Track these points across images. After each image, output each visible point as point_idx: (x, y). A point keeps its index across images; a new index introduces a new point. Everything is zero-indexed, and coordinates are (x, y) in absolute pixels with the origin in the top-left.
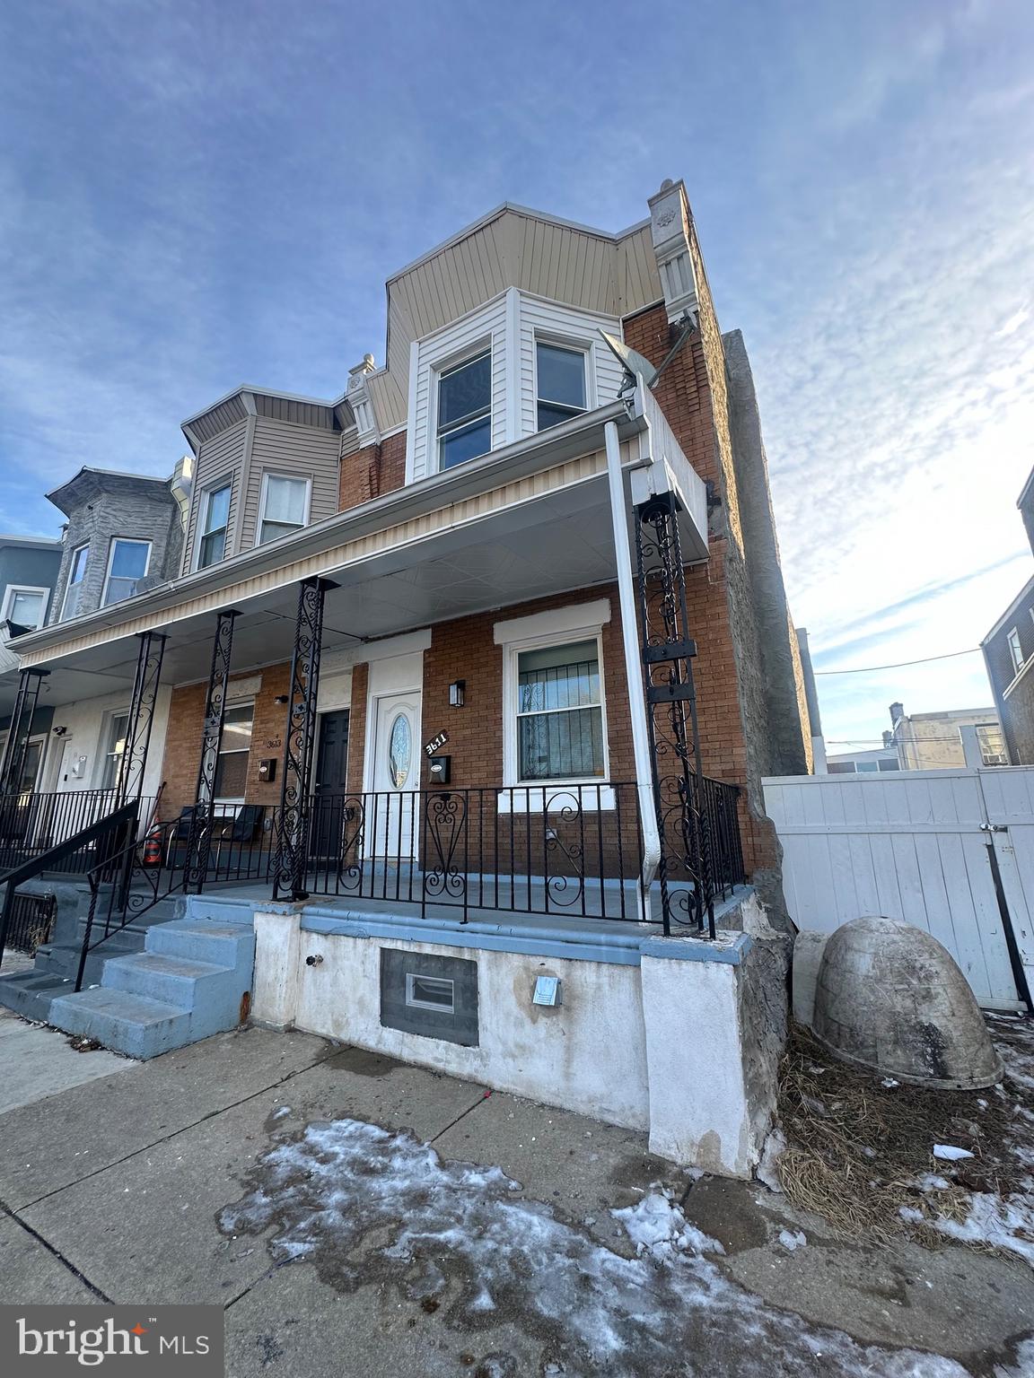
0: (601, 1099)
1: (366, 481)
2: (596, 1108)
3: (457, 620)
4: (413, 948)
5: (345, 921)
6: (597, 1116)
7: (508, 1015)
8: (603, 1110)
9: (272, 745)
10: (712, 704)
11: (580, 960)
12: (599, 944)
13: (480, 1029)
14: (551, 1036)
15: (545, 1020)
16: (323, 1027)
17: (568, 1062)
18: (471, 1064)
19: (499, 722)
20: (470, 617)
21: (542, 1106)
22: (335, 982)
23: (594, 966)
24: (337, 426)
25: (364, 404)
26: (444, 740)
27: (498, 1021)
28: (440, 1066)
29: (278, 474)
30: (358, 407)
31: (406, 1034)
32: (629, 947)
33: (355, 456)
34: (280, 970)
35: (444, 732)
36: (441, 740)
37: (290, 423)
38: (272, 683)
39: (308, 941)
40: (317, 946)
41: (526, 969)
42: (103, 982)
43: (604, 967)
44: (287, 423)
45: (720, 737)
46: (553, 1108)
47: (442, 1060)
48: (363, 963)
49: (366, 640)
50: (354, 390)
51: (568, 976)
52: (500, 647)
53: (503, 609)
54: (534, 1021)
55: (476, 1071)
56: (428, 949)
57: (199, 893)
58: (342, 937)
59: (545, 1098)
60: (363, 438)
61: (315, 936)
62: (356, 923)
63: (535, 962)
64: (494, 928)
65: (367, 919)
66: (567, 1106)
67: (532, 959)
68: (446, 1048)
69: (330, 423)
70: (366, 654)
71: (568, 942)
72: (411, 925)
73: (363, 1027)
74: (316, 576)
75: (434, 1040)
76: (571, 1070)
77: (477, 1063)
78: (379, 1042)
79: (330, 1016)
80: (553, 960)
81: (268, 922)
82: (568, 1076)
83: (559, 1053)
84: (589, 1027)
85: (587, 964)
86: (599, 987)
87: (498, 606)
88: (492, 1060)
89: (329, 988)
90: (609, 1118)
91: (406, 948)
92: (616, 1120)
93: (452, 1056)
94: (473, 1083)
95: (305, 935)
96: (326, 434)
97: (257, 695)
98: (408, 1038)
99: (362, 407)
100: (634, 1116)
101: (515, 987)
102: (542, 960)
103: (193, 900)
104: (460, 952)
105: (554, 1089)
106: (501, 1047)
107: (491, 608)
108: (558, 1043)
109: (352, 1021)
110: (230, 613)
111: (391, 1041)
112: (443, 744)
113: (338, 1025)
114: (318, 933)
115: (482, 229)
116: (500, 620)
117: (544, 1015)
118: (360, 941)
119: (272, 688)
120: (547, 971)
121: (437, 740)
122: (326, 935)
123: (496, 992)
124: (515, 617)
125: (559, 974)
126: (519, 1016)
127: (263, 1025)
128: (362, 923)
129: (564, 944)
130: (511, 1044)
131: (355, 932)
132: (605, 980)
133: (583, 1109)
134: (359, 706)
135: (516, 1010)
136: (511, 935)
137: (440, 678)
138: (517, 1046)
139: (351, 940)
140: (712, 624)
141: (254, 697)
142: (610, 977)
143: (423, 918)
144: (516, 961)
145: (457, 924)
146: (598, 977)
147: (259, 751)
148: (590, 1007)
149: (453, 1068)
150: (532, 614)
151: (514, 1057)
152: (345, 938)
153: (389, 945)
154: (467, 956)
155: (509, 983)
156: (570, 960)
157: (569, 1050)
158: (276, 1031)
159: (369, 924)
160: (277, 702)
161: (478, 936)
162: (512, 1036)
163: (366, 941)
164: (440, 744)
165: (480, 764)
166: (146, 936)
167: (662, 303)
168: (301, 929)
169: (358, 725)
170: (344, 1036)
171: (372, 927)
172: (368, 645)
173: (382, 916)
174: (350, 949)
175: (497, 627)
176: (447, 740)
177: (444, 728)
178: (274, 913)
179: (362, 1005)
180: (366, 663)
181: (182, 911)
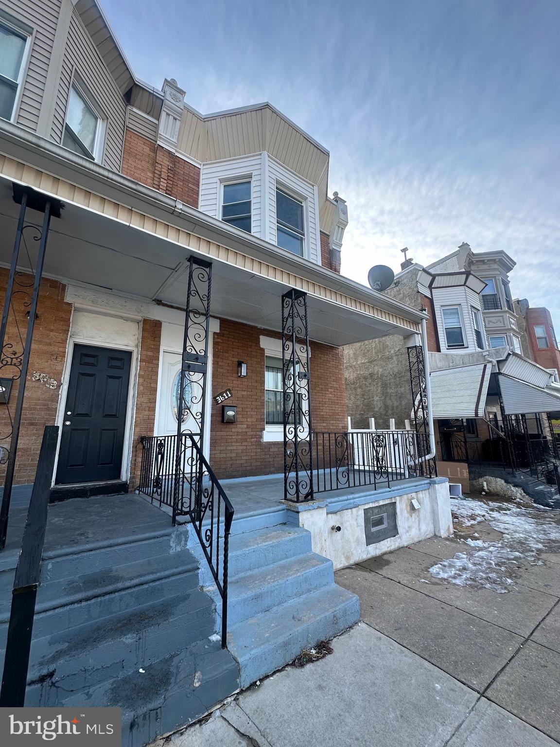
0: (426, 532)
1: (164, 176)
2: (425, 536)
3: (237, 323)
4: (376, 505)
5: (346, 502)
6: (426, 538)
7: (405, 518)
12: (422, 485)
13: (398, 528)
14: (415, 519)
16: (341, 563)
17: (419, 525)
18: (398, 542)
19: (263, 392)
20: (246, 325)
24: (129, 97)
25: (175, 118)
26: (230, 395)
27: (402, 522)
28: (390, 549)
30: (168, 114)
35: (229, 390)
36: (227, 395)
40: (331, 520)
41: (409, 498)
43: (423, 491)
46: (418, 542)
47: (389, 547)
48: (356, 520)
49: (159, 302)
50: (173, 102)
51: (417, 497)
52: (263, 350)
53: (264, 330)
54: (412, 516)
55: (399, 544)
56: (381, 503)
58: (345, 511)
59: (416, 540)
60: (163, 139)
62: (352, 501)
64: (399, 487)
65: (357, 497)
66: (420, 540)
67: (410, 495)
68: (389, 541)
72: (373, 495)
73: (360, 551)
74: (306, 294)
76: (420, 527)
77: (399, 540)
78: (367, 554)
79: (343, 556)
80: (414, 493)
81: (312, 516)
82: (419, 530)
83: (417, 523)
85: (420, 492)
86: (423, 498)
87: (263, 327)
88: (403, 536)
89: (340, 541)
90: (428, 537)
91: (373, 505)
93: (392, 543)
94: (400, 549)
98: (378, 544)
99: (171, 118)
100: (431, 532)
101: (406, 507)
102: (412, 494)
104: (391, 500)
105: (417, 536)
106: (404, 530)
107: (259, 326)
108: (417, 521)
109: (354, 552)
111: (373, 550)
112: (229, 397)
113: (347, 558)
116: (264, 335)
117: (414, 513)
118: (354, 510)
120: (413, 497)
121: (225, 395)
122: (336, 513)
123: (401, 511)
124: (271, 337)
125: (415, 498)
126: (408, 516)
128: (355, 500)
129: (415, 487)
130: (407, 528)
131: (352, 506)
135: (407, 514)
136: (404, 488)
137: (226, 355)
139: (350, 510)
142: (425, 495)
143: (375, 490)
144: (406, 497)
145: (388, 489)
149: (393, 547)
151: (408, 532)
152: (346, 511)
153: (367, 507)
154: (393, 501)
155: (404, 506)
156: (417, 492)
157: (419, 522)
159: (357, 499)
161: (394, 492)
162: (406, 525)
163: (357, 508)
164: (226, 397)
165: (252, 413)
166: (200, 571)
167: (328, 236)
168: (327, 514)
169: (150, 369)
170: (352, 562)
171: (359, 500)
172: (160, 308)
173: (362, 494)
174: (349, 515)
175: (262, 337)
176: (232, 396)
177: (229, 388)
178: (319, 507)
179: (358, 541)
180: (159, 321)
181: (183, 542)
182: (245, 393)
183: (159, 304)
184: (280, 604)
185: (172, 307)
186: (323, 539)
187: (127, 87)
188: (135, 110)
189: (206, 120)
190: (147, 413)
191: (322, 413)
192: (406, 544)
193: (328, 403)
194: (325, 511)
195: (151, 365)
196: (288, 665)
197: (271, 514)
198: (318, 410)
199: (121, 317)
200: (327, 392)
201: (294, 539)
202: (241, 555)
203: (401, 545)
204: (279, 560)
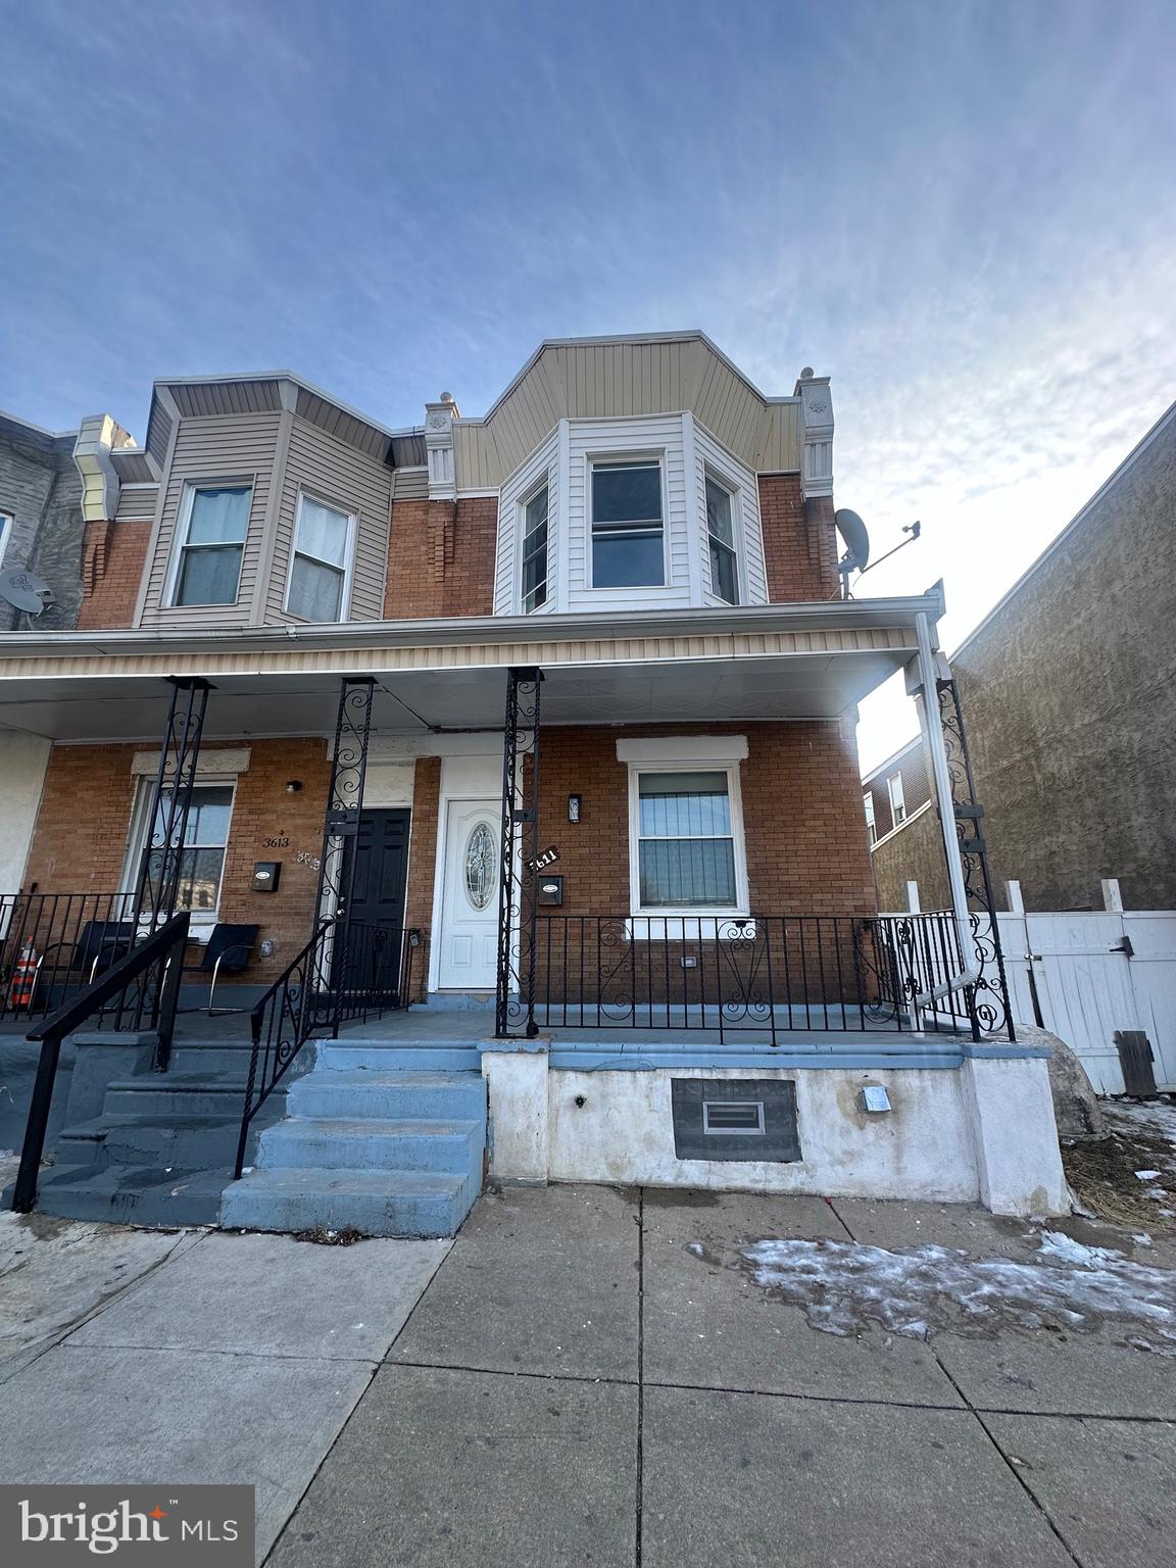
0: (932, 1184)
1: (439, 541)
2: (928, 1192)
3: (568, 727)
4: (716, 1075)
5: (618, 1055)
6: (929, 1199)
7: (832, 1127)
8: (934, 1193)
9: (271, 843)
10: (845, 847)
11: (903, 1069)
12: (920, 1054)
13: (802, 1144)
14: (881, 1138)
15: (873, 1125)
16: (595, 1172)
17: (898, 1157)
18: (796, 1179)
19: (625, 844)
20: (586, 726)
21: (878, 1200)
22: (606, 1121)
23: (916, 1072)
24: (391, 460)
25: (445, 450)
26: (554, 857)
27: (821, 1134)
28: (760, 1186)
29: (317, 497)
30: (435, 451)
31: (712, 1162)
32: (947, 1054)
33: (415, 505)
34: (534, 1117)
35: (554, 849)
36: (550, 857)
37: (334, 438)
38: (271, 762)
39: (560, 1081)
40: (575, 1084)
41: (849, 1082)
42: (258, 1161)
43: (926, 1073)
44: (331, 436)
45: (853, 877)
46: (888, 1201)
47: (761, 1181)
48: (647, 1097)
49: (437, 729)
50: (436, 430)
51: (892, 1084)
52: (624, 765)
53: (627, 726)
54: (862, 1128)
55: (802, 1184)
56: (735, 1075)
57: (335, 1037)
58: (614, 1072)
59: (879, 1193)
60: (436, 489)
61: (571, 1075)
62: (635, 1056)
63: (858, 1076)
64: (812, 1048)
65: (652, 1052)
66: (899, 1197)
67: (854, 1073)
68: (763, 1168)
69: (383, 453)
70: (435, 746)
71: (889, 1054)
72: (709, 1053)
73: (654, 1164)
75: (748, 1163)
76: (902, 1165)
77: (803, 1176)
78: (678, 1176)
79: (602, 1160)
80: (877, 1071)
81: (509, 1064)
82: (899, 1171)
83: (888, 1151)
84: (915, 1126)
85: (910, 1072)
86: (923, 1090)
87: (623, 722)
88: (820, 1170)
89: (598, 1129)
90: (941, 1198)
91: (707, 1075)
92: (947, 1198)
93: (773, 1175)
94: (801, 1197)
95: (556, 1075)
96: (376, 466)
97: (241, 775)
98: (716, 1166)
99: (440, 453)
100: (962, 1191)
101: (838, 1099)
102: (865, 1072)
103: (327, 1046)
104: (775, 1074)
105: (886, 1184)
106: (827, 1157)
107: (614, 722)
108: (887, 1145)
109: (637, 1160)
110: (369, 679)
111: (696, 1172)
112: (552, 861)
113: (615, 1167)
114: (575, 1070)
115: (670, 343)
116: (625, 736)
117: (872, 1121)
118: (640, 1075)
119: (271, 768)
120: (872, 1081)
121: (545, 857)
122: (589, 1072)
123: (817, 1108)
124: (642, 737)
125: (884, 1084)
126: (845, 1126)
127: (514, 1182)
128: (643, 1055)
129: (886, 1056)
130: (838, 1152)
131: (635, 1065)
132: (928, 1084)
133: (916, 1196)
134: (426, 807)
135: (841, 1121)
136: (832, 1053)
137: (547, 788)
138: (845, 1152)
139: (628, 1075)
140: (845, 776)
141: (235, 776)
142: (932, 1080)
143: (722, 1044)
144: (838, 1076)
145: (768, 1048)
146: (921, 1082)
147: (248, 851)
148: (916, 1108)
149: (775, 1185)
150: (663, 737)
151: (842, 1163)
152: (619, 1073)
153: (682, 1074)
154: (783, 1076)
155: (831, 1097)
156: (893, 1069)
157: (899, 1150)
158: (536, 1186)
159: (651, 1055)
160: (290, 789)
161: (793, 1056)
162: (838, 1145)
163: (651, 1073)
164: (548, 861)
165: (601, 886)
166: (288, 1096)
167: (798, 474)
168: (550, 1068)
169: (426, 830)
170: (627, 1178)
171: (657, 1058)
172: (441, 736)
173: (670, 1046)
174: (628, 1084)
175: (620, 743)
176: (558, 858)
177: (553, 844)
178: (521, 1052)
179: (649, 1142)
180: (437, 757)
181: (308, 1062)
182: (585, 851)
183: (437, 732)
184: (353, 1167)
185: (457, 731)
186: (534, 1111)
187: (384, 450)
188: (402, 470)
189: (487, 422)
190: (422, 895)
191: (786, 878)
192: (828, 1192)
193: (805, 853)
194: (544, 1060)
195: (428, 825)
196: (290, 1233)
197: (453, 1050)
198: (773, 872)
199: (393, 764)
200: (804, 829)
201: (444, 1090)
202: (348, 1091)
203: (807, 1189)
204: (413, 1117)
